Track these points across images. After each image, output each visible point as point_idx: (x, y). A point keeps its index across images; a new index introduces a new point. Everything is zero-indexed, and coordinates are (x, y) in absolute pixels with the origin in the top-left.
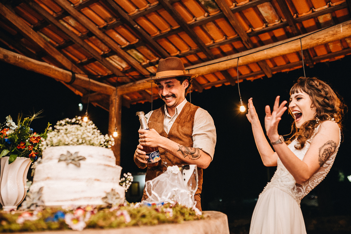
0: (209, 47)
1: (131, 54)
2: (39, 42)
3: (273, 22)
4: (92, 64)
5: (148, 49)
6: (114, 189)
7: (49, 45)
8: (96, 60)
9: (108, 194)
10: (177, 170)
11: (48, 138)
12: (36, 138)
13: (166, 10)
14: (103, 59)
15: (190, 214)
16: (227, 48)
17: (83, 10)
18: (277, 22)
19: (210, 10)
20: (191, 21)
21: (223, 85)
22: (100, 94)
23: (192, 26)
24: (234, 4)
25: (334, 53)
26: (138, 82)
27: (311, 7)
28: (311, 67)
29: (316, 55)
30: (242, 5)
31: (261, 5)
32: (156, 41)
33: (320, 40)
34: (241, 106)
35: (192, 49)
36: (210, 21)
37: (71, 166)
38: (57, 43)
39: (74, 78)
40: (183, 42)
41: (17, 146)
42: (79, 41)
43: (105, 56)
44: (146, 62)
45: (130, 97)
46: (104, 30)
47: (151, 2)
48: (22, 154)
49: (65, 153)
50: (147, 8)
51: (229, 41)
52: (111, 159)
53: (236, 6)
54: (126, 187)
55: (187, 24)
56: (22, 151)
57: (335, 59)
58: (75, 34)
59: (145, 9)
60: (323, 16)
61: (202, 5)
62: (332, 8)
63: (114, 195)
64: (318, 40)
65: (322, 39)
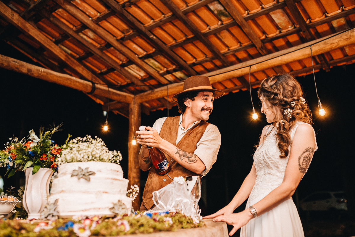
0: (224, 55)
1: (149, 63)
2: (60, 55)
3: (286, 28)
4: (112, 73)
5: (165, 57)
6: (120, 200)
7: (70, 57)
8: (115, 70)
9: (115, 204)
10: (182, 181)
11: (63, 155)
12: (57, 150)
13: (179, 20)
14: (122, 69)
15: (188, 222)
16: (242, 55)
17: (101, 23)
18: (290, 28)
19: (223, 18)
20: (205, 30)
21: (241, 90)
22: (119, 102)
23: (206, 35)
24: (247, 12)
25: (350, 56)
26: (156, 90)
27: (324, 12)
28: (327, 71)
29: (332, 59)
30: (254, 13)
31: (273, 12)
32: (172, 50)
33: (334, 44)
34: (253, 113)
35: (208, 56)
36: (224, 30)
37: (82, 180)
38: (77, 54)
39: (94, 88)
40: (198, 49)
41: (39, 158)
42: (98, 52)
43: (123, 66)
44: (164, 70)
45: (149, 104)
46: (122, 41)
47: (165, 13)
48: (45, 165)
49: (77, 169)
50: (162, 19)
51: (243, 48)
52: (118, 173)
53: (248, 14)
54: (133, 198)
55: (201, 33)
56: (44, 162)
57: (352, 62)
58: (95, 46)
59: (160, 20)
60: (336, 21)
61: (215, 14)
62: (345, 12)
63: (120, 205)
64: (331, 45)
65: (336, 44)
